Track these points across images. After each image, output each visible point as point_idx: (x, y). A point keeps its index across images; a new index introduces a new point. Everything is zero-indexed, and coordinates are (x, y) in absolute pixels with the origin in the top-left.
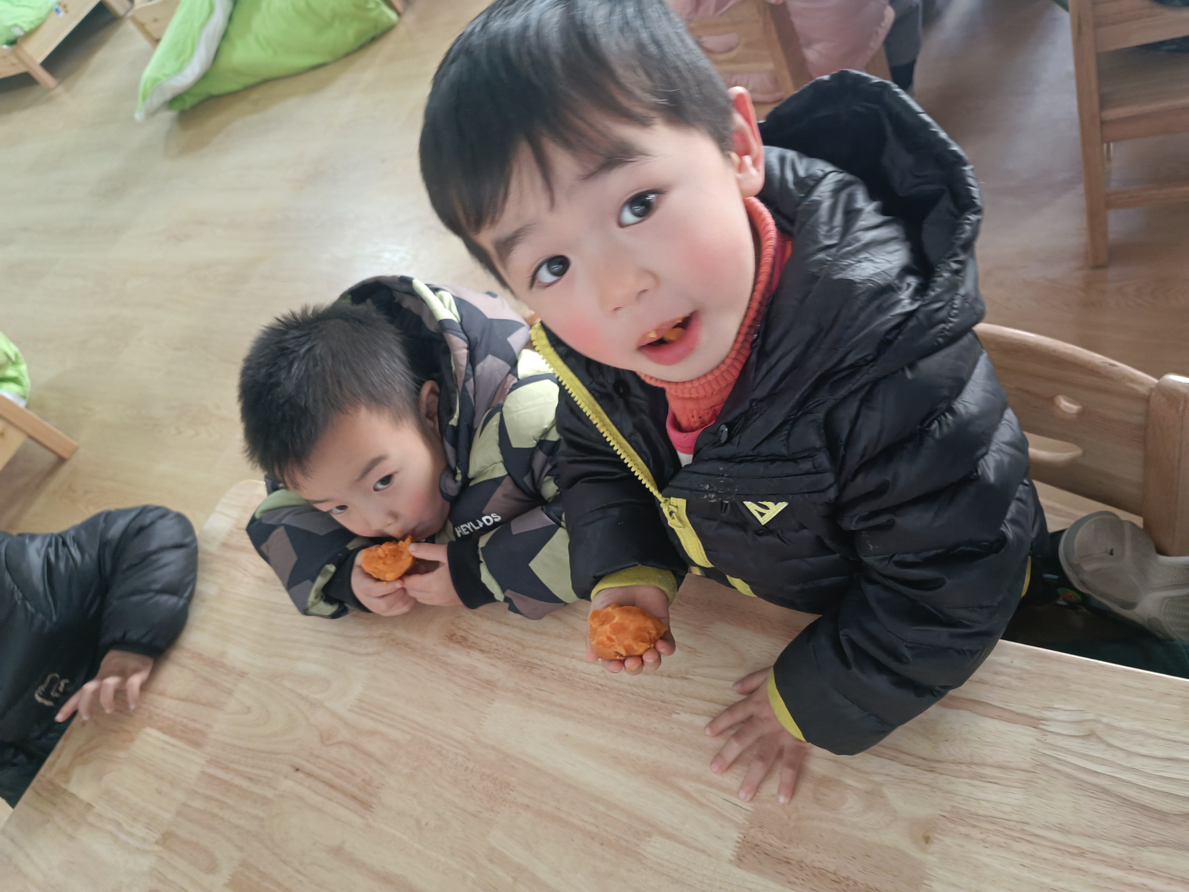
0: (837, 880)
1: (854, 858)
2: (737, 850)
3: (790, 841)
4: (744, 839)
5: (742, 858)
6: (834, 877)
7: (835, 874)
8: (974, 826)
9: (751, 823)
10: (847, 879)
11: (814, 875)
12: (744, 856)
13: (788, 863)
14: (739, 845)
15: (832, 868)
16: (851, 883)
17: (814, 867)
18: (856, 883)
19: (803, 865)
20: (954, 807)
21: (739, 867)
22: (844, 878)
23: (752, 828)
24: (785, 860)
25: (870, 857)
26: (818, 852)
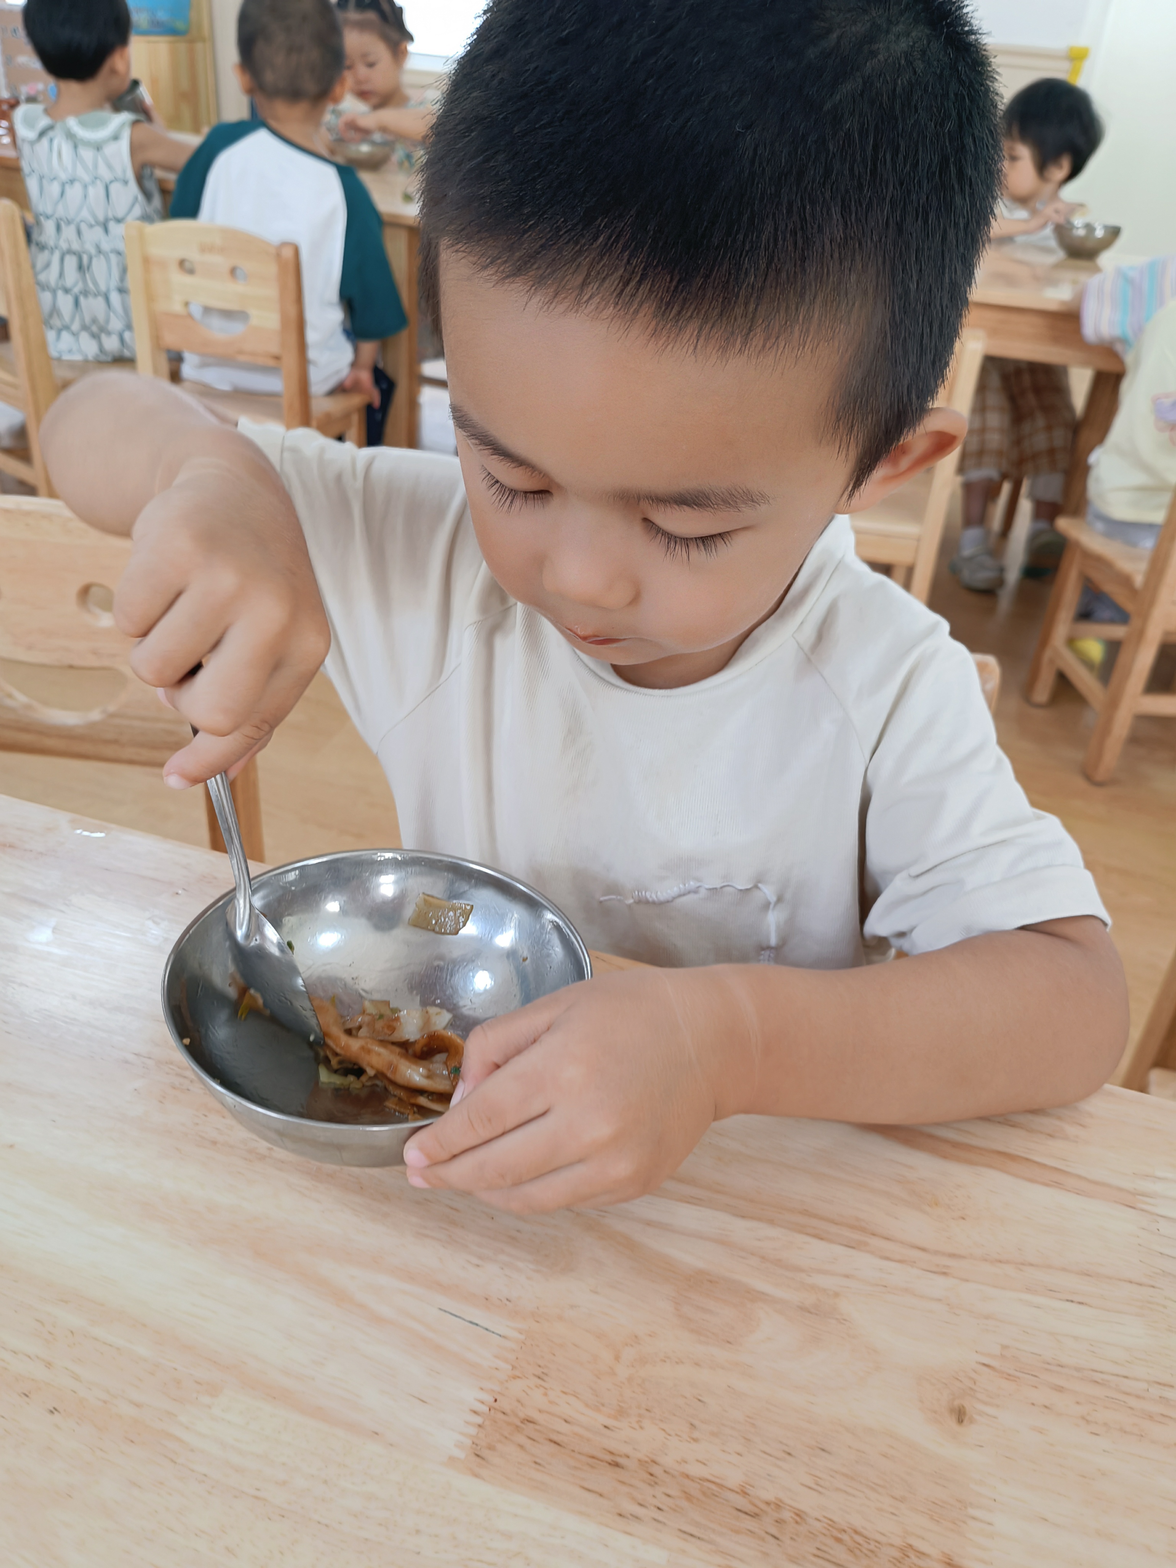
0: (749, 1508)
1: (789, 1454)
2: (473, 1431)
3: (621, 1413)
4: (496, 1405)
5: (485, 1453)
6: (741, 1502)
7: (745, 1493)
8: (1060, 1389)
9: (514, 1368)
10: (778, 1505)
11: (688, 1497)
12: (491, 1448)
13: (617, 1465)
14: (479, 1420)
15: (734, 1478)
16: (787, 1515)
17: (687, 1476)
18: (800, 1516)
19: (655, 1470)
20: (1005, 1347)
21: (476, 1476)
22: (768, 1503)
23: (515, 1377)
24: (609, 1458)
25: (829, 1453)
26: (696, 1440)
